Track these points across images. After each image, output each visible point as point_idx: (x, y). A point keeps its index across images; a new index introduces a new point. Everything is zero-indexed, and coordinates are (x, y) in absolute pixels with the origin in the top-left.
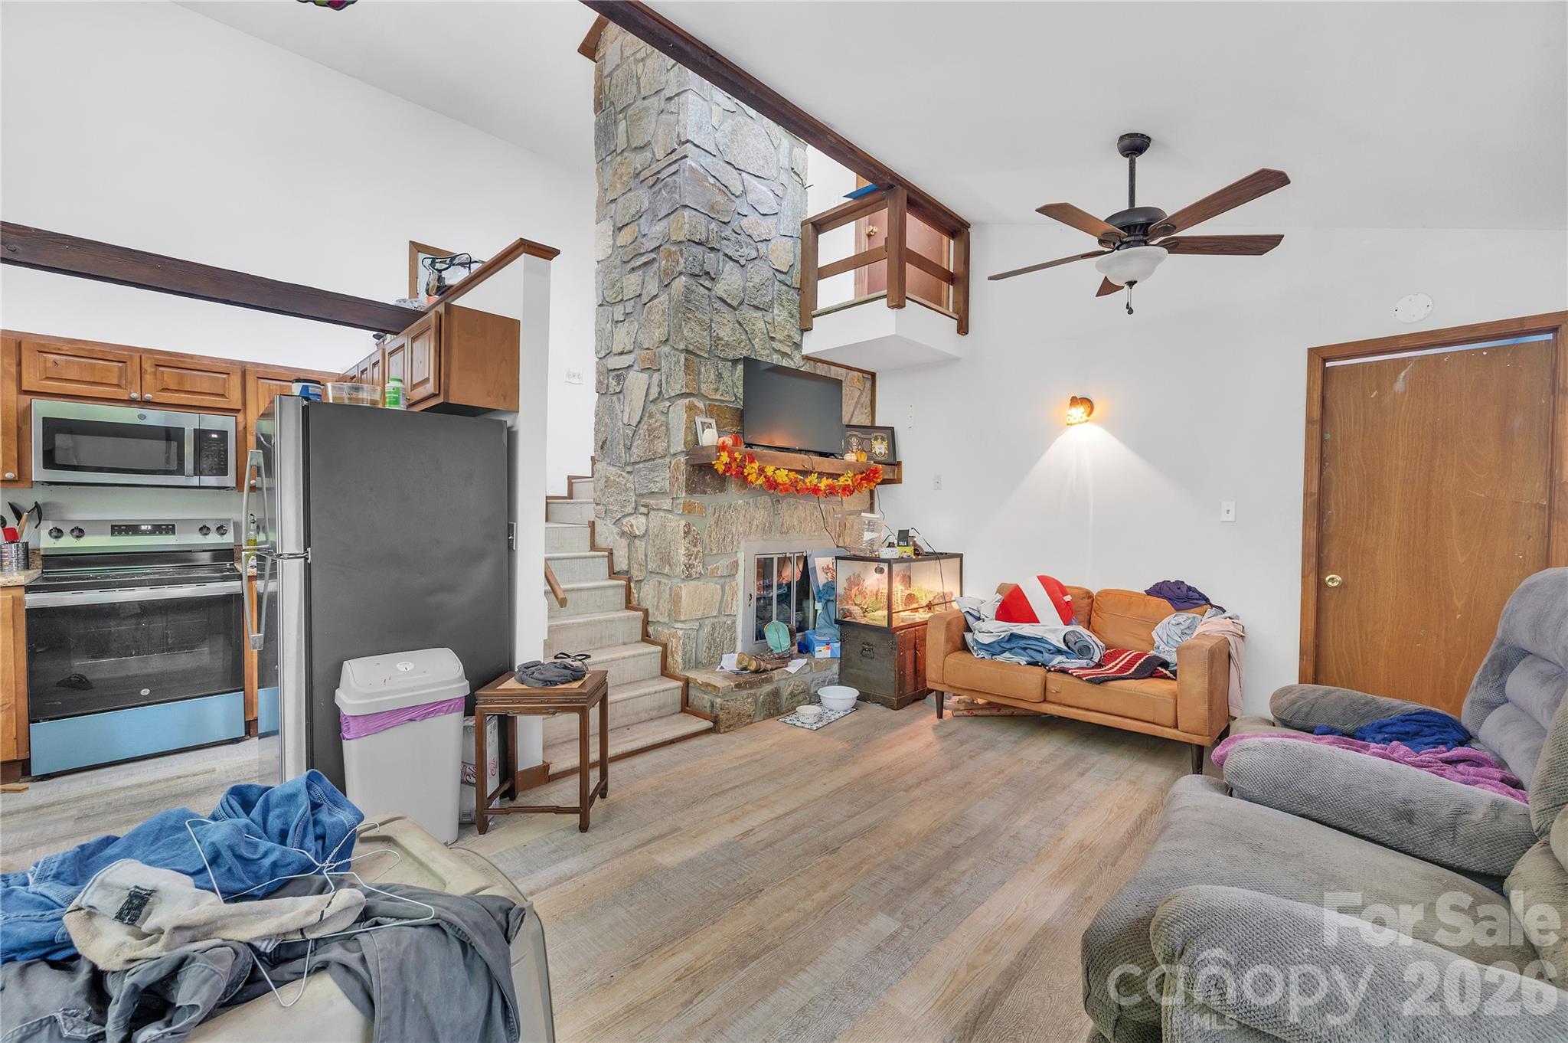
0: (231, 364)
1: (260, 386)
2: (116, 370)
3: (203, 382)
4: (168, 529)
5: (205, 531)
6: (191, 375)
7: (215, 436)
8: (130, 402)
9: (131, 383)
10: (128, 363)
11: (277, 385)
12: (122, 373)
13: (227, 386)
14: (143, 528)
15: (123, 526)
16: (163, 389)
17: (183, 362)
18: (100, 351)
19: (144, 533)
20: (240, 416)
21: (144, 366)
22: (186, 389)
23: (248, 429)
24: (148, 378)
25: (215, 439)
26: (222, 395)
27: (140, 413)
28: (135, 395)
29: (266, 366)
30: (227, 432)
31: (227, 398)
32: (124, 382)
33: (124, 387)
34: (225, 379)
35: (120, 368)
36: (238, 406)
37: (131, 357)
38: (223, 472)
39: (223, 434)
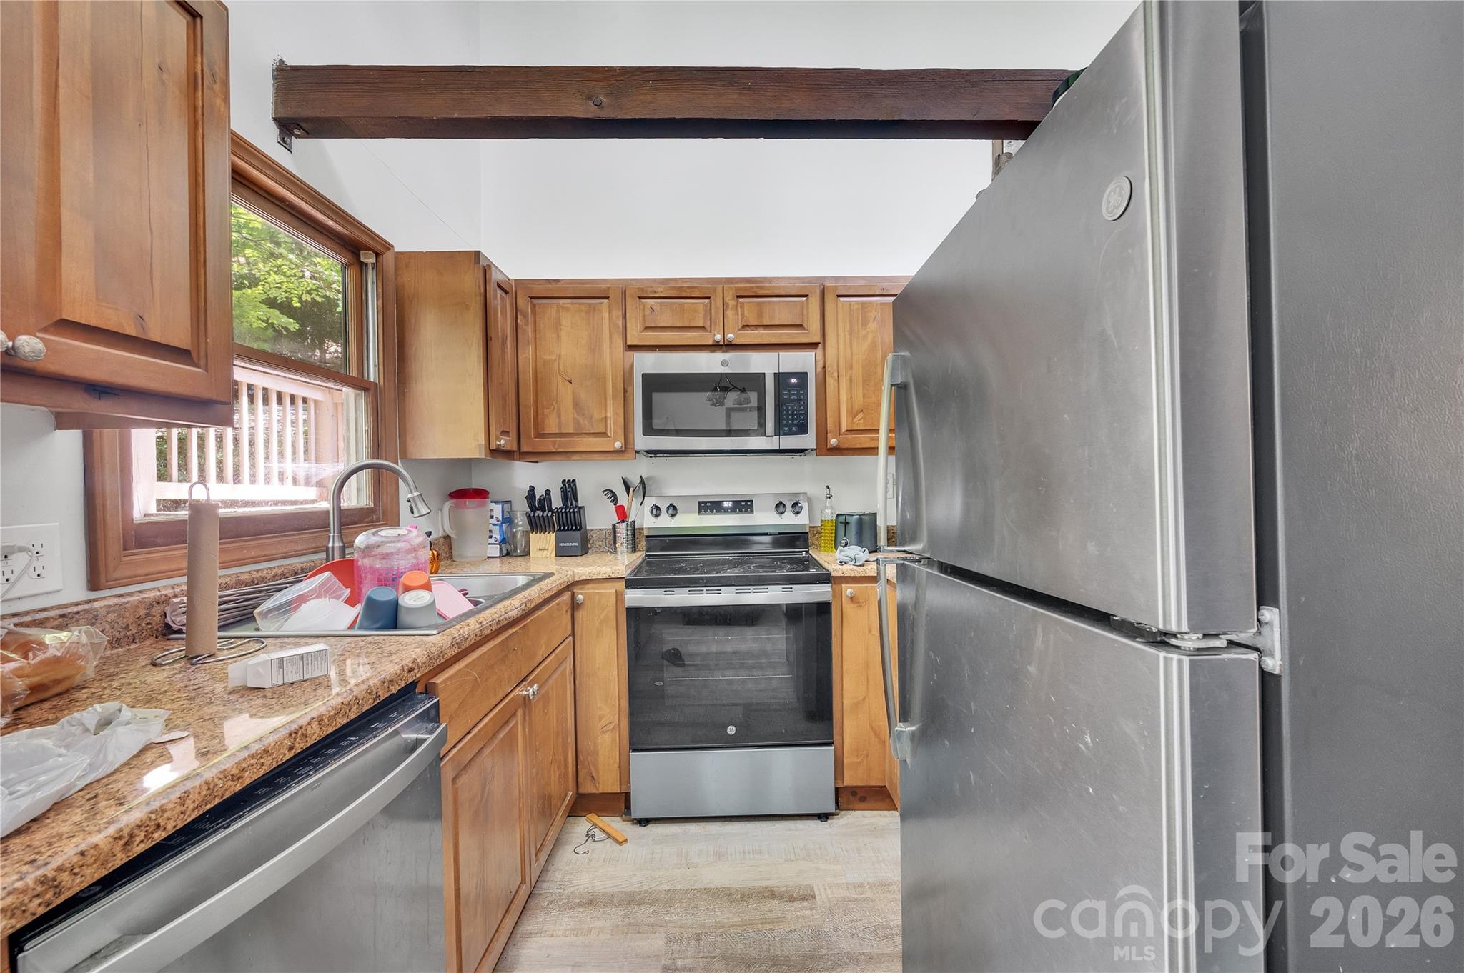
0: (809, 282)
1: (840, 305)
2: (701, 308)
3: (781, 312)
4: (744, 506)
5: (781, 508)
6: (769, 302)
7: (794, 381)
8: (716, 347)
9: (715, 324)
10: (712, 298)
11: (857, 303)
12: (708, 310)
13: (805, 312)
14: (726, 504)
15: (709, 502)
16: (744, 327)
17: (762, 288)
18: (689, 288)
19: (726, 511)
20: (819, 350)
21: (727, 299)
22: (765, 324)
23: (828, 369)
24: (730, 313)
25: (795, 385)
26: (800, 326)
27: (723, 358)
28: (718, 337)
29: (845, 278)
30: (807, 373)
31: (805, 330)
32: (709, 323)
33: (709, 329)
34: (803, 303)
35: (705, 306)
36: (816, 339)
37: (715, 290)
38: (803, 429)
39: (803, 377)
